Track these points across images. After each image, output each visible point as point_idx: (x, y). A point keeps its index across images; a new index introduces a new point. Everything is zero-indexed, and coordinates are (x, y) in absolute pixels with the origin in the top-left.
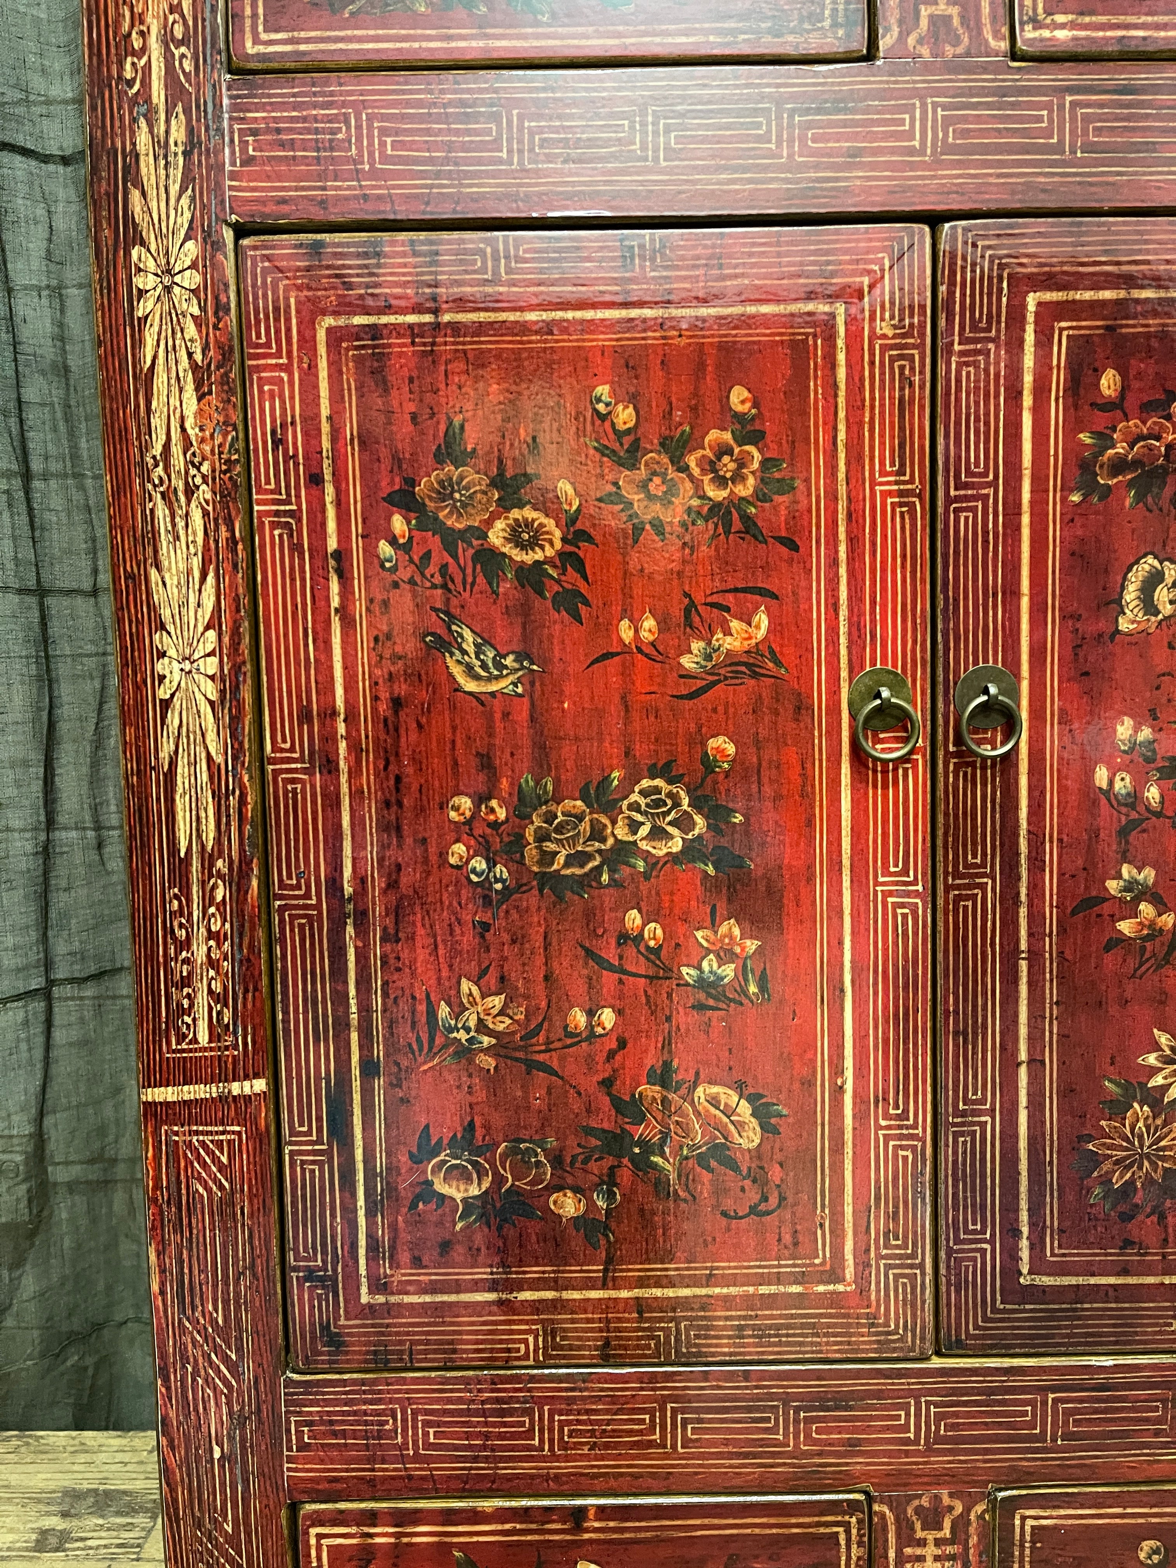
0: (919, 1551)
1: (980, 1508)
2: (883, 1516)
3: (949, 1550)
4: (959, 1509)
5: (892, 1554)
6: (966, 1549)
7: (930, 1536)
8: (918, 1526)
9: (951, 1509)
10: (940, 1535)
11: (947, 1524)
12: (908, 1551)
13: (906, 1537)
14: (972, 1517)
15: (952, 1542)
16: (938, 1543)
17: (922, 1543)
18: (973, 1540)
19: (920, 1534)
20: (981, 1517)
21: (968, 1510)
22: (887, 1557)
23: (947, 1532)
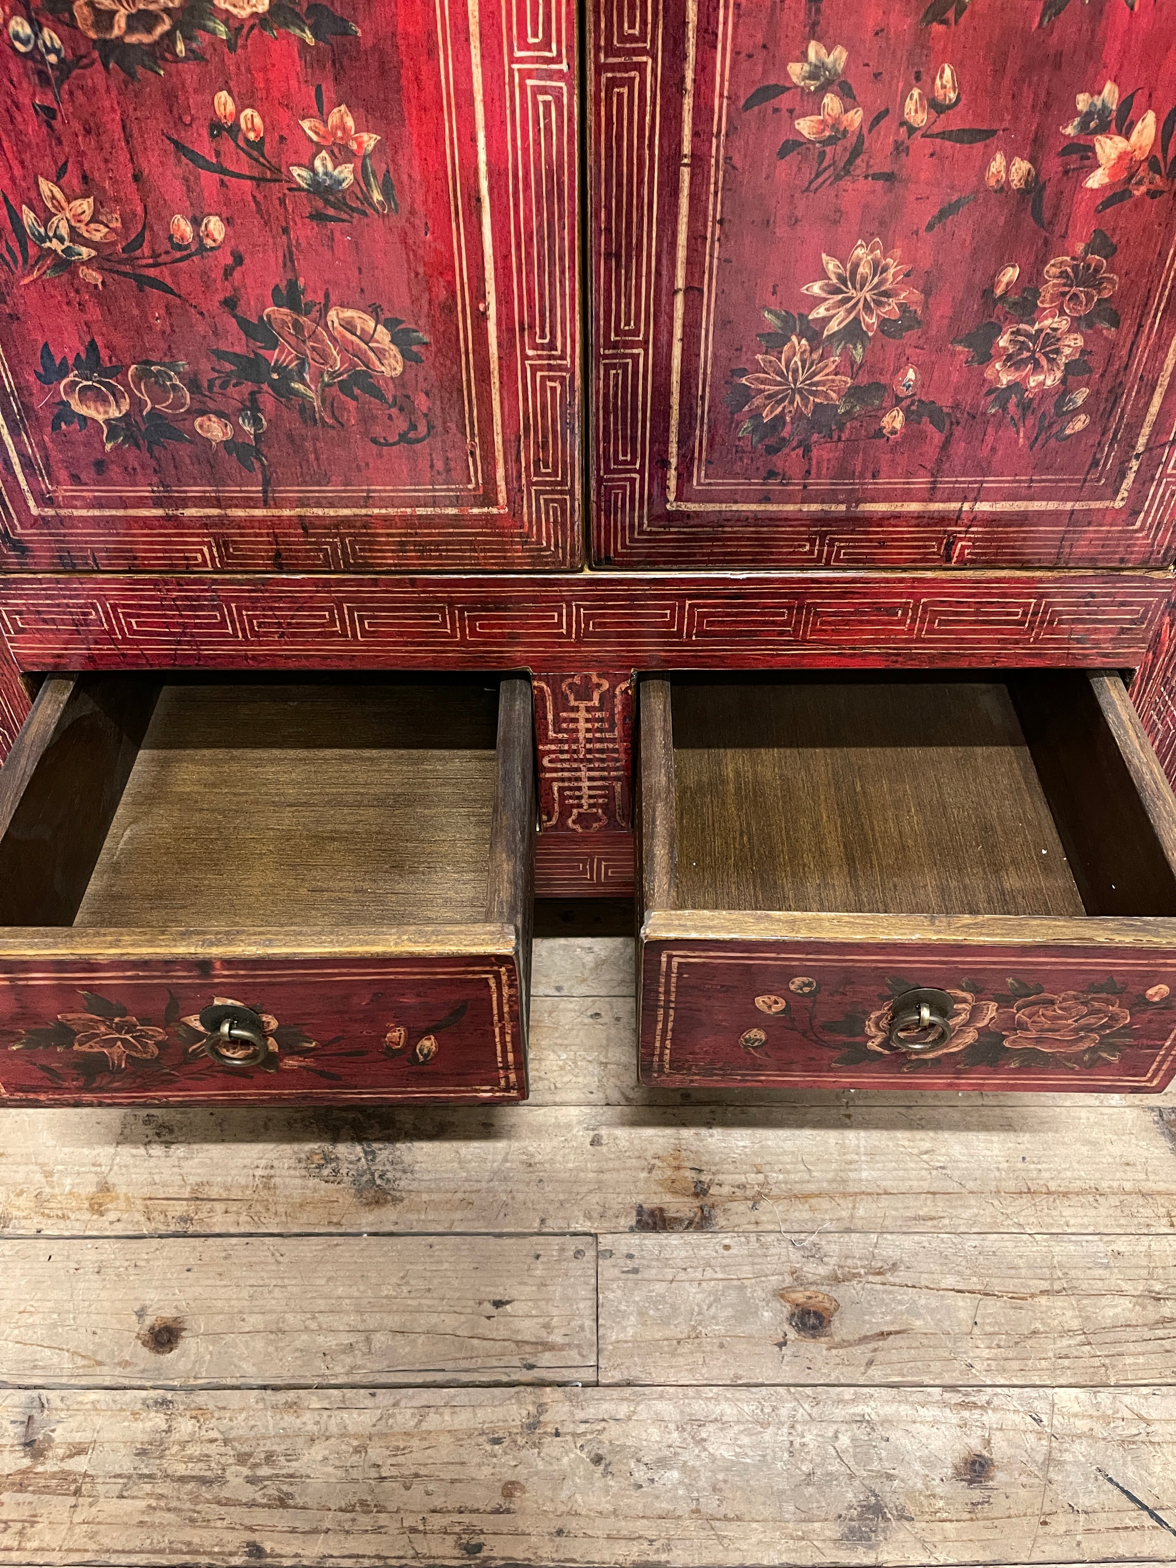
0: (572, 715)
1: (624, 686)
2: (541, 689)
3: (598, 715)
4: (606, 685)
5: (550, 717)
6: (613, 715)
7: (582, 705)
8: (572, 697)
9: (599, 686)
10: (589, 704)
11: (596, 696)
12: (564, 714)
13: (561, 704)
14: (617, 692)
15: (600, 709)
16: (588, 710)
17: (576, 709)
18: (618, 708)
19: (573, 703)
20: (625, 692)
21: (613, 687)
22: (546, 718)
23: (596, 702)
